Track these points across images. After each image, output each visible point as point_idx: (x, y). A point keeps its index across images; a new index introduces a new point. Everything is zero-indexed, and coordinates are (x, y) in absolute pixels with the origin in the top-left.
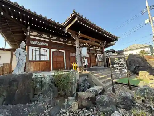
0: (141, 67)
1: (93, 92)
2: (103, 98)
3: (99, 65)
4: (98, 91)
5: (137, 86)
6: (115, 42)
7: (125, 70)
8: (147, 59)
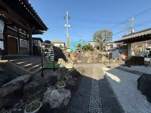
0: (60, 56)
1: (17, 84)
2: (33, 85)
3: (21, 53)
4: (24, 80)
5: (58, 68)
6: (44, 31)
7: (53, 57)
8: (63, 51)
